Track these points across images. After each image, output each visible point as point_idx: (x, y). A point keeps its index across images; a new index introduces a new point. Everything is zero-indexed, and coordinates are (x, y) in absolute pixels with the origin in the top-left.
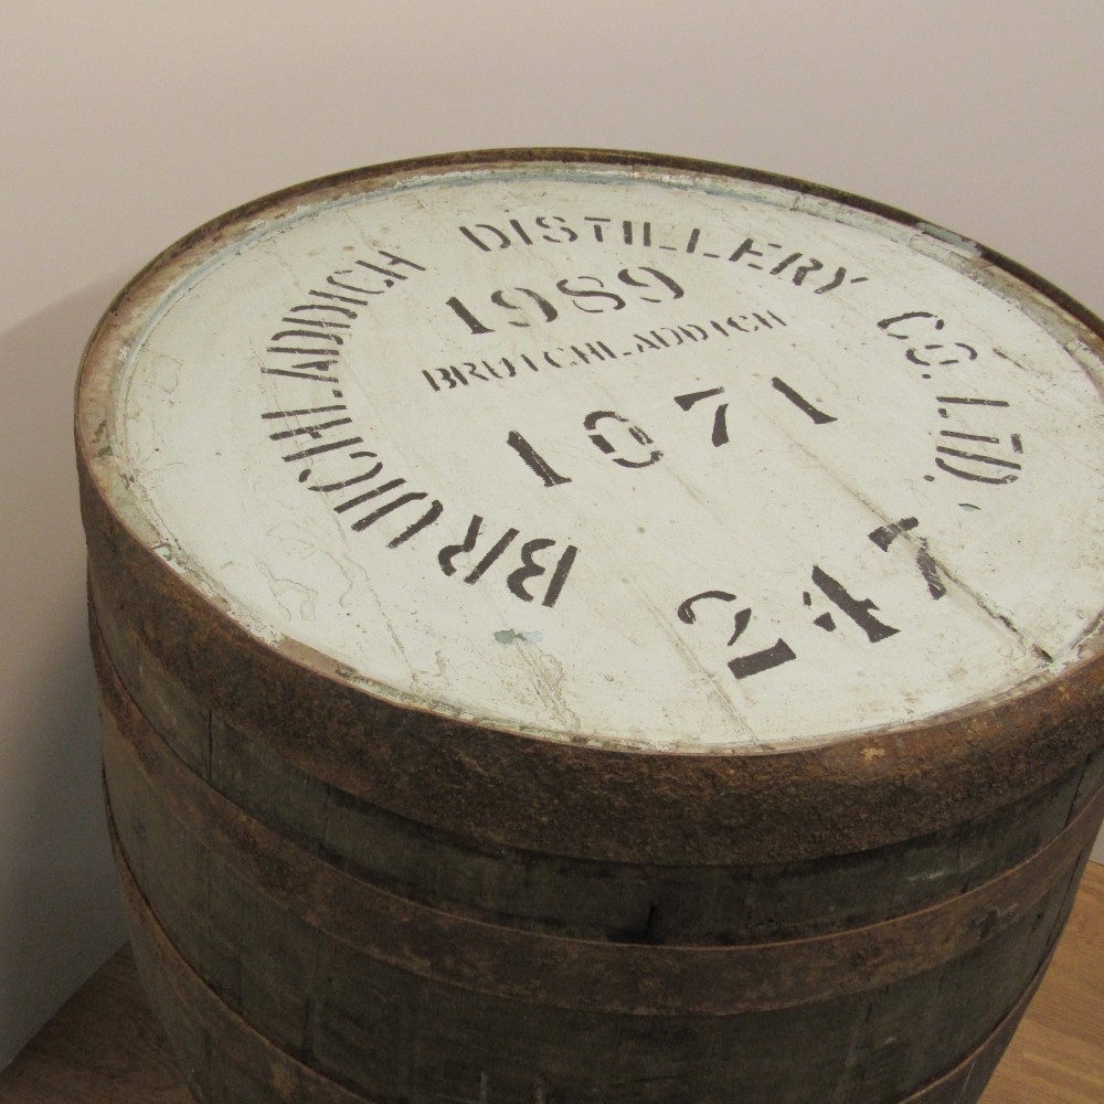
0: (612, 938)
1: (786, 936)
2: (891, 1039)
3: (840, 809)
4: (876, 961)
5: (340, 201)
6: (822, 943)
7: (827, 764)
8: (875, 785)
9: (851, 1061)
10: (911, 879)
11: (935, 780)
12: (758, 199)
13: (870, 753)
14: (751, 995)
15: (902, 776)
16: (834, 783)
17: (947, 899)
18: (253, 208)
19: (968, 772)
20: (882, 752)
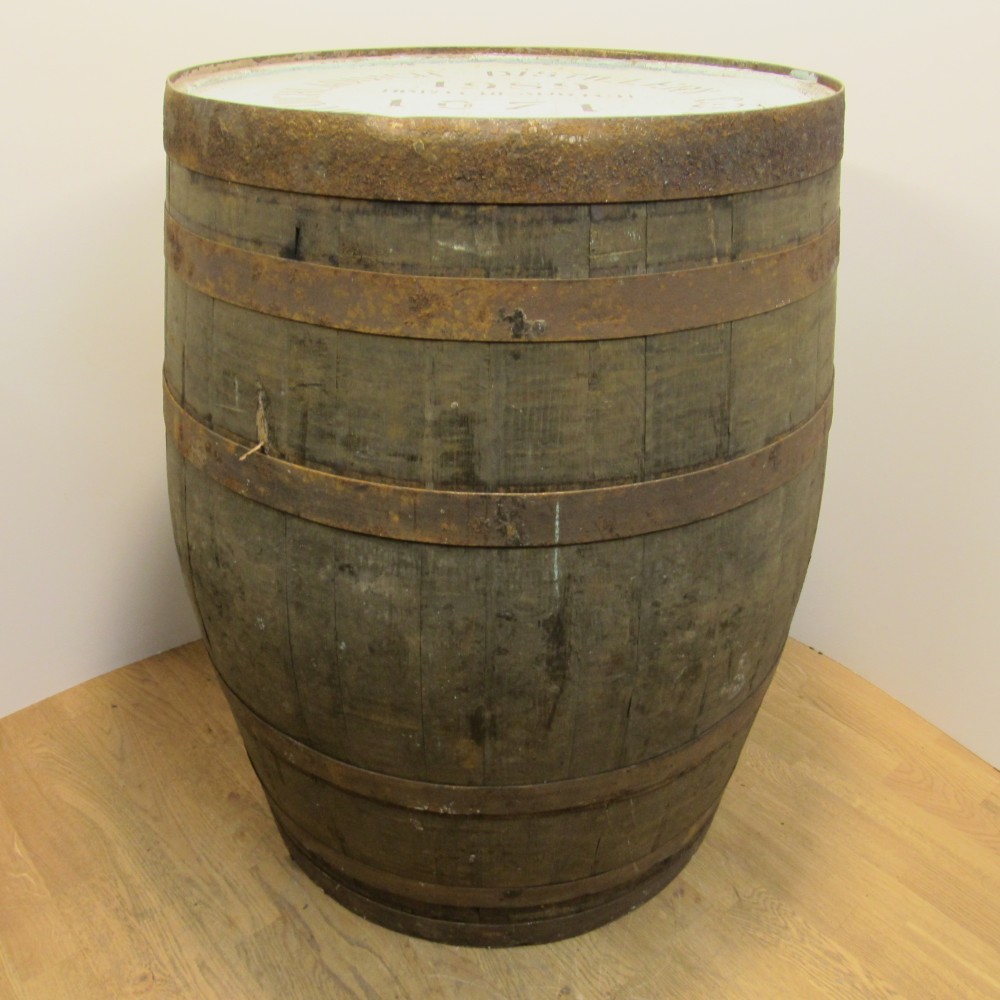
0: (282, 255)
1: (367, 267)
2: (455, 404)
3: (379, 159)
4: (428, 311)
5: (431, 59)
6: (388, 278)
7: (368, 124)
8: (396, 145)
9: (429, 416)
10: (441, 243)
11: (434, 152)
12: (702, 73)
13: (394, 125)
14: (351, 314)
15: (412, 142)
16: (371, 137)
17: (474, 276)
18: (374, 52)
19: (458, 155)
20: (401, 125)
